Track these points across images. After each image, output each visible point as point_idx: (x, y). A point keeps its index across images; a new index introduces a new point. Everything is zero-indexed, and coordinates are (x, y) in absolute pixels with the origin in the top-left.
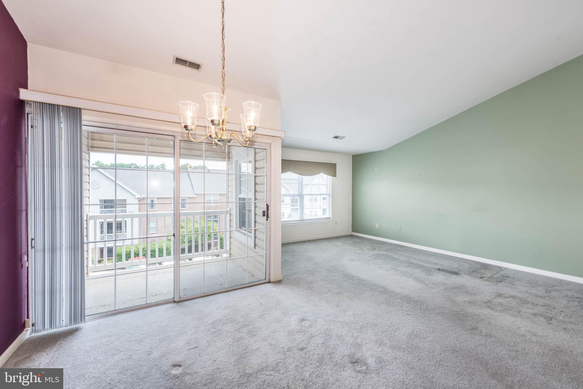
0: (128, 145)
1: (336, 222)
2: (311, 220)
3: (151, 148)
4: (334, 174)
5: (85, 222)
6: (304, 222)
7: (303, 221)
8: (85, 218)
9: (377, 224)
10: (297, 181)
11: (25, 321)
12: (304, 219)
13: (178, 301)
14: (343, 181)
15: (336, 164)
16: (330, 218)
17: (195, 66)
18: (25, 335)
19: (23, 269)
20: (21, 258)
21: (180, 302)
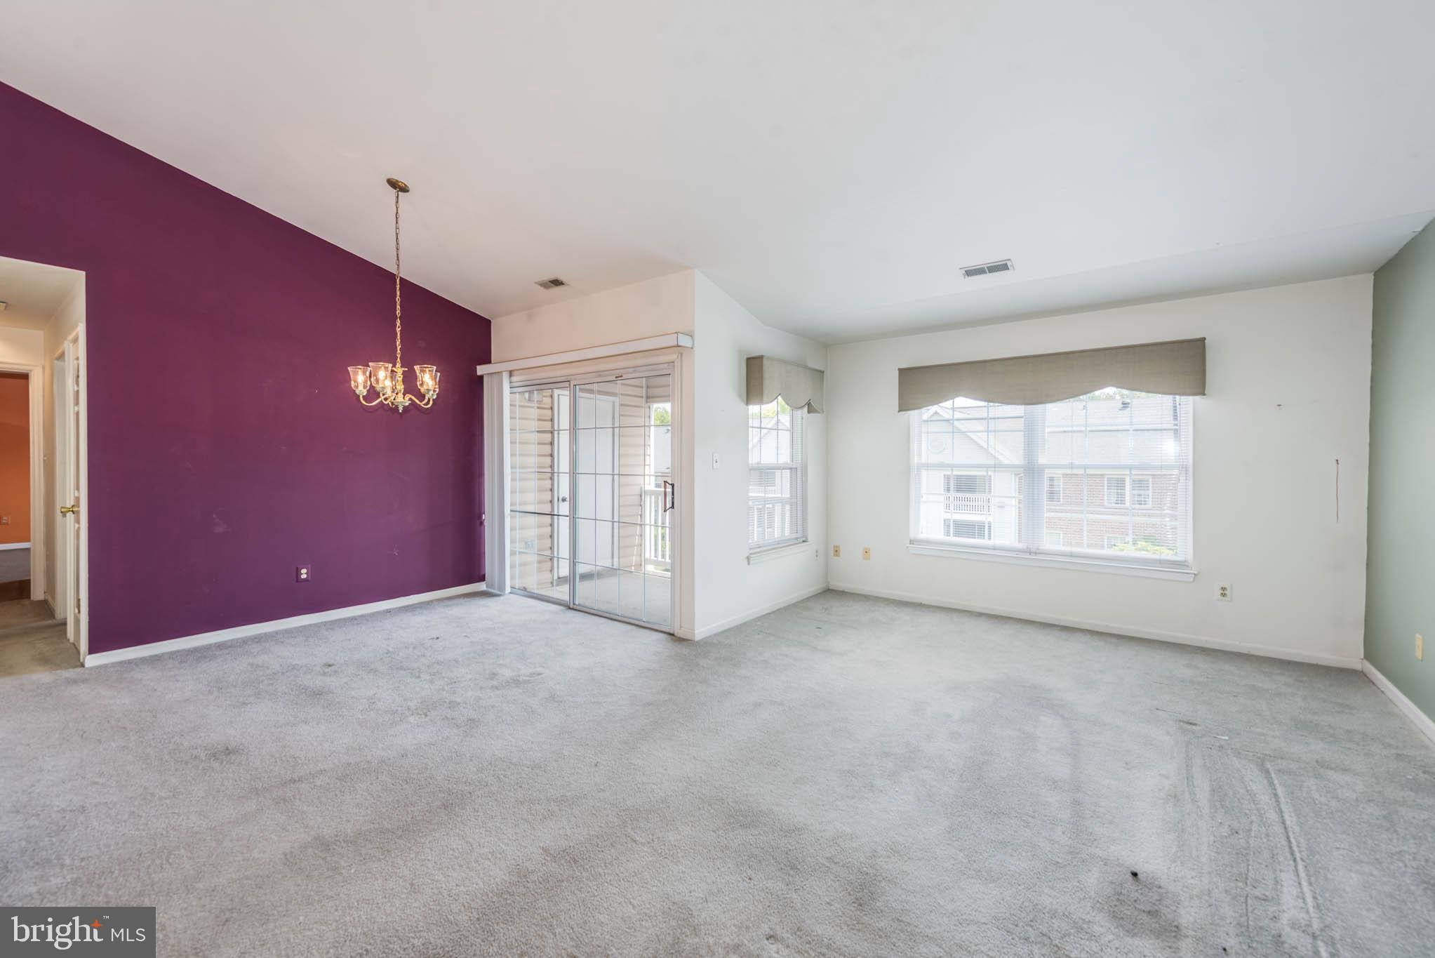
2: (1072, 555)
4: (1197, 384)
6: (1039, 557)
7: (1036, 553)
9: (1417, 637)
10: (1020, 424)
11: (484, 575)
12: (1040, 548)
13: (570, 607)
14: (1279, 405)
15: (1205, 339)
16: (1187, 566)
17: (557, 283)
18: (482, 586)
19: (482, 527)
20: (480, 517)
21: (573, 609)
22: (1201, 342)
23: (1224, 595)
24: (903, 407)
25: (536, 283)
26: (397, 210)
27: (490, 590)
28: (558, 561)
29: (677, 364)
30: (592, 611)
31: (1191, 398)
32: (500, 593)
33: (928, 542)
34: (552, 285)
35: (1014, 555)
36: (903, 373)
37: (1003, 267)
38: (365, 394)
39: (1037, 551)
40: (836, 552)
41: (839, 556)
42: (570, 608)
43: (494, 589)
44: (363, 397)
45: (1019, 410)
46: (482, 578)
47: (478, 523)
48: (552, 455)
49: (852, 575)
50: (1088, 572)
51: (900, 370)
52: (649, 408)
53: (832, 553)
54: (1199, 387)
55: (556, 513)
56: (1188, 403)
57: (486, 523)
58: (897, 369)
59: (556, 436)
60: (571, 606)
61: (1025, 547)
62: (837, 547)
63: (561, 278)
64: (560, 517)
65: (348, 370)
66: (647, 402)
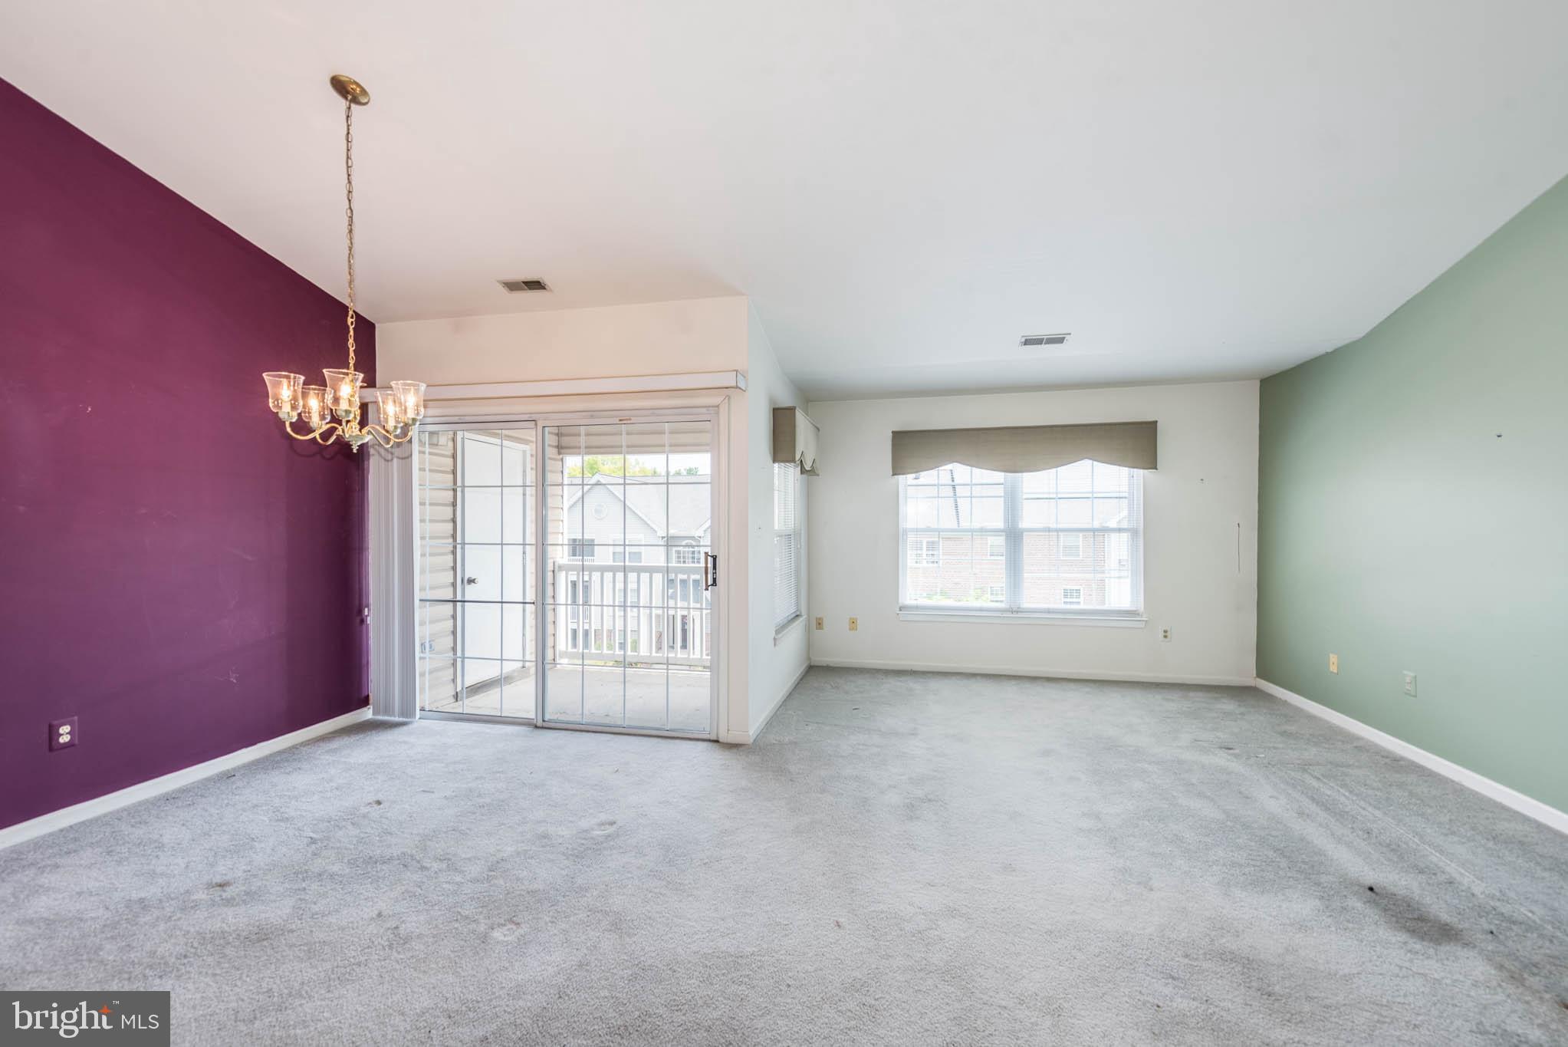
0: (603, 437)
1: (1165, 632)
2: (1049, 611)
3: (636, 439)
4: (1149, 460)
5: (550, 575)
6: (1020, 615)
7: (1017, 612)
8: (550, 567)
9: (1331, 655)
10: (1000, 490)
11: (368, 696)
12: (1021, 606)
13: (541, 725)
14: (1202, 480)
15: (1157, 422)
16: (1138, 614)
17: (535, 285)
18: (367, 714)
19: (364, 626)
20: (360, 611)
21: (543, 728)
22: (1154, 424)
23: (1165, 637)
24: (897, 470)
25: (498, 281)
26: (348, 129)
27: (380, 718)
28: (463, 662)
29: (723, 410)
30: (583, 727)
31: (1141, 471)
32: (405, 720)
33: (917, 608)
34: (526, 287)
35: (998, 614)
36: (897, 435)
37: (1059, 340)
38: (294, 420)
39: (1019, 610)
40: (820, 624)
41: (822, 629)
42: (536, 727)
43: (395, 717)
44: (292, 424)
45: (999, 476)
46: (365, 702)
47: (358, 620)
48: (454, 521)
49: (840, 649)
50: (1054, 625)
51: (893, 432)
52: (562, 460)
53: (814, 623)
54: (1152, 463)
55: (459, 598)
56: (1139, 473)
57: (369, 620)
58: (891, 432)
59: (459, 494)
60: (540, 723)
61: (1008, 607)
62: (820, 619)
63: (546, 279)
64: (466, 604)
65: (263, 378)
66: (559, 453)
